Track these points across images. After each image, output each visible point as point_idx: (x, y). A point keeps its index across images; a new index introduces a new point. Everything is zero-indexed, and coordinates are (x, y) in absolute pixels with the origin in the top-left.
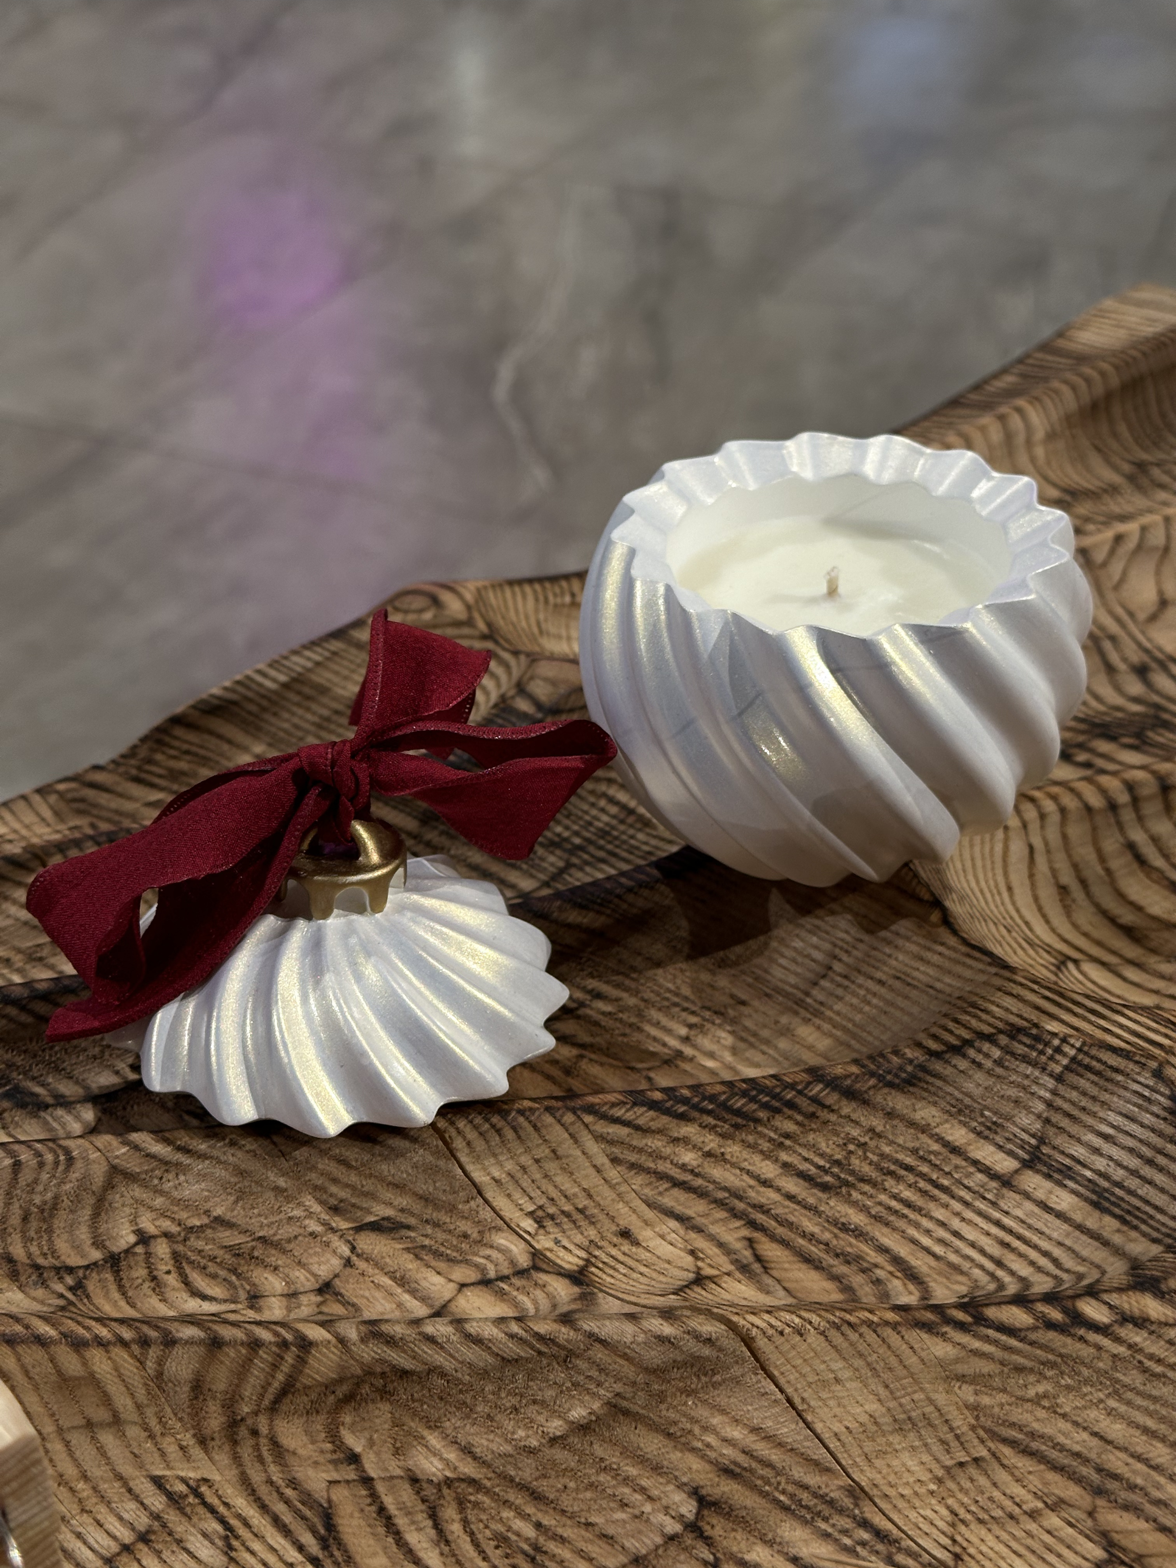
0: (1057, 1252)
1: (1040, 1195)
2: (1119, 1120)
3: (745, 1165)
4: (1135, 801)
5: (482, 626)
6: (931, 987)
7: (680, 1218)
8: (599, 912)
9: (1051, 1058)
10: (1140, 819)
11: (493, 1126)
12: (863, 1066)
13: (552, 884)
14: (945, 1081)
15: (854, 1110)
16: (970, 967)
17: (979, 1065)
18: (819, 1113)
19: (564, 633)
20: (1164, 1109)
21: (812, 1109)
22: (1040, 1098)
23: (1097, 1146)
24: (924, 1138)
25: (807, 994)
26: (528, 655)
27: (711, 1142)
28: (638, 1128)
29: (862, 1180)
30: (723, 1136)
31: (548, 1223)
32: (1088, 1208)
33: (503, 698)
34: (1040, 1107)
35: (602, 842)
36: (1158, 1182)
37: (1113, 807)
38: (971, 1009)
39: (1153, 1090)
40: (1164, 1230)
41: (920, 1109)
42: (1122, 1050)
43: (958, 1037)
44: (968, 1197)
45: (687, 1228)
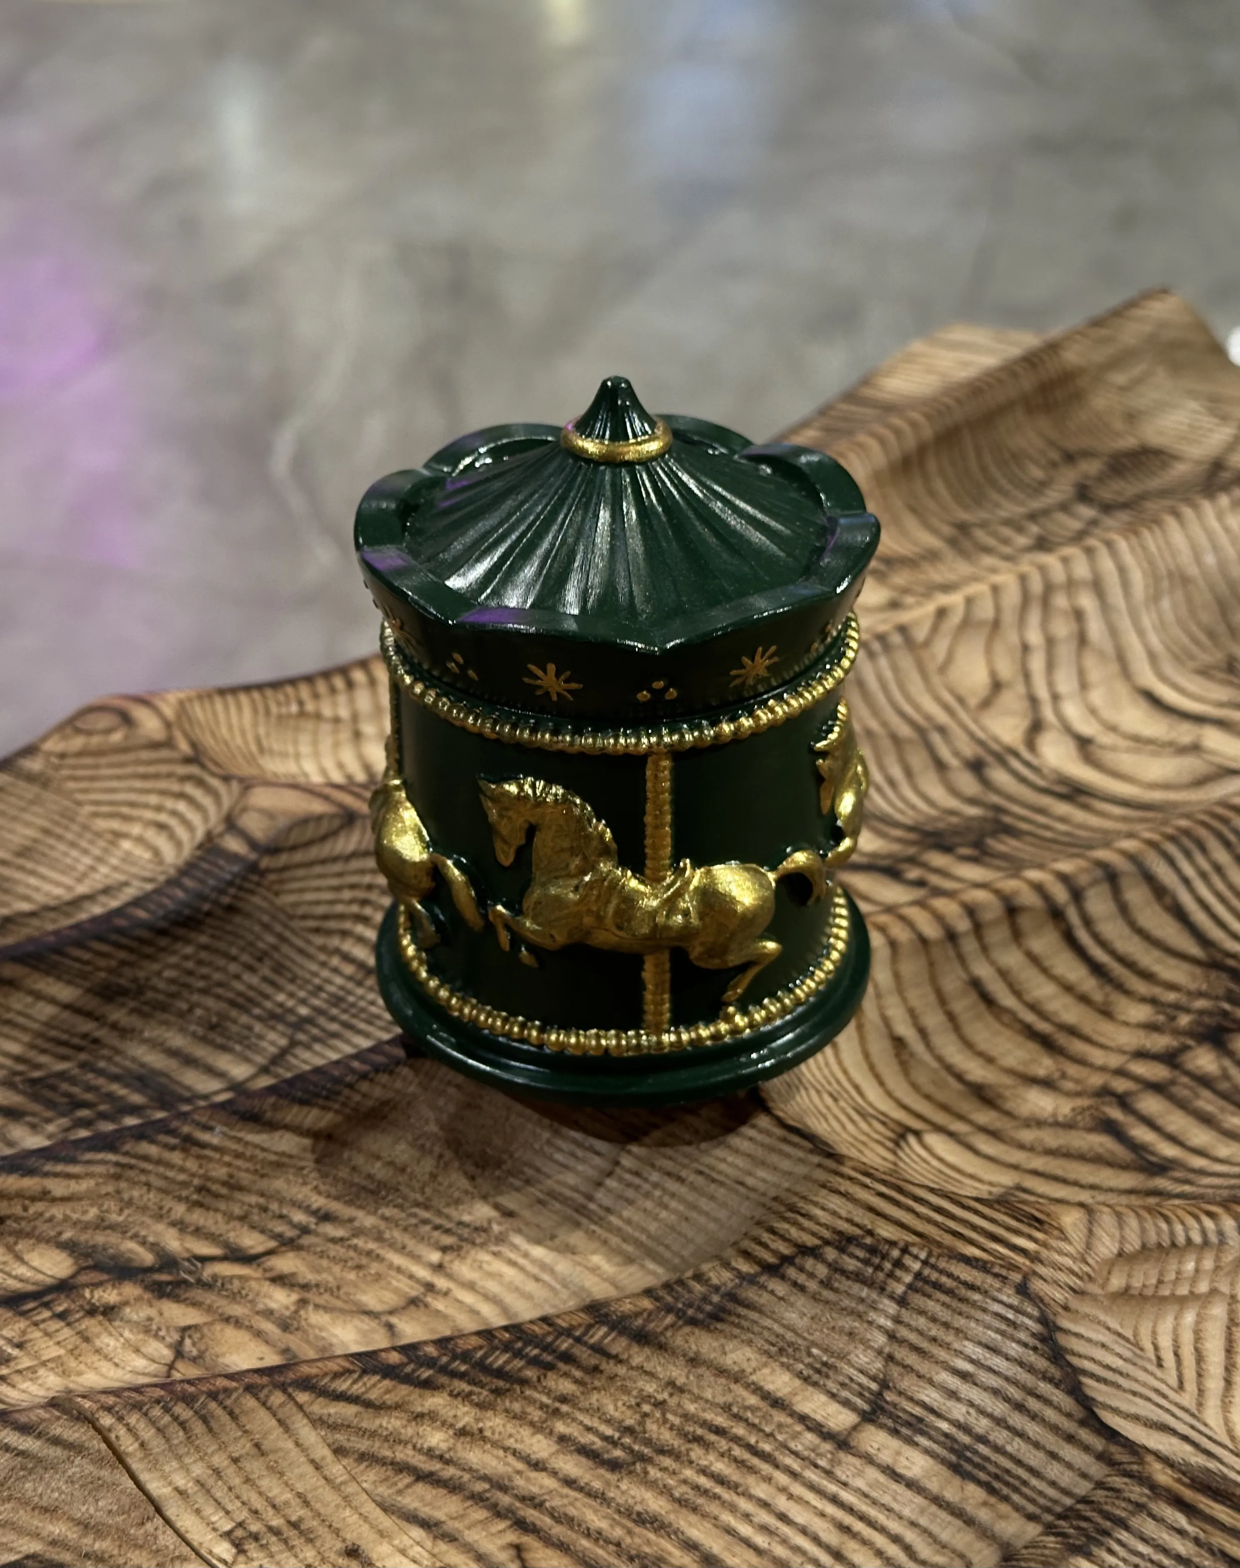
0: (910, 1536)
1: (885, 1457)
2: (978, 1352)
3: (511, 1442)
4: (978, 928)
5: (184, 747)
6: (741, 1183)
7: (426, 1524)
8: (323, 1108)
9: (891, 1275)
10: (985, 949)
11: (176, 1418)
12: (657, 1299)
13: (272, 1068)
14: (761, 1312)
15: (648, 1359)
16: (788, 1156)
17: (802, 1289)
18: (604, 1366)
19: (291, 749)
20: (1033, 1335)
21: (593, 1361)
22: (880, 1327)
23: (953, 1387)
24: (739, 1390)
25: (590, 1198)
26: (241, 780)
27: (465, 1415)
28: (368, 1404)
29: (661, 1451)
30: (481, 1406)
31: (251, 1547)
32: (945, 1472)
33: (209, 836)
34: (880, 1340)
35: (334, 1011)
36: (1031, 1434)
37: (952, 936)
38: (789, 1214)
39: (1017, 1310)
40: (1042, 1501)
41: (732, 1351)
42: (977, 1260)
43: (775, 1252)
44: (795, 1465)
45: (435, 1538)
